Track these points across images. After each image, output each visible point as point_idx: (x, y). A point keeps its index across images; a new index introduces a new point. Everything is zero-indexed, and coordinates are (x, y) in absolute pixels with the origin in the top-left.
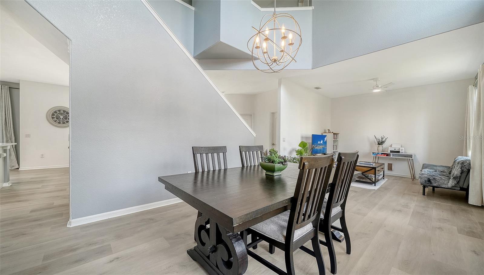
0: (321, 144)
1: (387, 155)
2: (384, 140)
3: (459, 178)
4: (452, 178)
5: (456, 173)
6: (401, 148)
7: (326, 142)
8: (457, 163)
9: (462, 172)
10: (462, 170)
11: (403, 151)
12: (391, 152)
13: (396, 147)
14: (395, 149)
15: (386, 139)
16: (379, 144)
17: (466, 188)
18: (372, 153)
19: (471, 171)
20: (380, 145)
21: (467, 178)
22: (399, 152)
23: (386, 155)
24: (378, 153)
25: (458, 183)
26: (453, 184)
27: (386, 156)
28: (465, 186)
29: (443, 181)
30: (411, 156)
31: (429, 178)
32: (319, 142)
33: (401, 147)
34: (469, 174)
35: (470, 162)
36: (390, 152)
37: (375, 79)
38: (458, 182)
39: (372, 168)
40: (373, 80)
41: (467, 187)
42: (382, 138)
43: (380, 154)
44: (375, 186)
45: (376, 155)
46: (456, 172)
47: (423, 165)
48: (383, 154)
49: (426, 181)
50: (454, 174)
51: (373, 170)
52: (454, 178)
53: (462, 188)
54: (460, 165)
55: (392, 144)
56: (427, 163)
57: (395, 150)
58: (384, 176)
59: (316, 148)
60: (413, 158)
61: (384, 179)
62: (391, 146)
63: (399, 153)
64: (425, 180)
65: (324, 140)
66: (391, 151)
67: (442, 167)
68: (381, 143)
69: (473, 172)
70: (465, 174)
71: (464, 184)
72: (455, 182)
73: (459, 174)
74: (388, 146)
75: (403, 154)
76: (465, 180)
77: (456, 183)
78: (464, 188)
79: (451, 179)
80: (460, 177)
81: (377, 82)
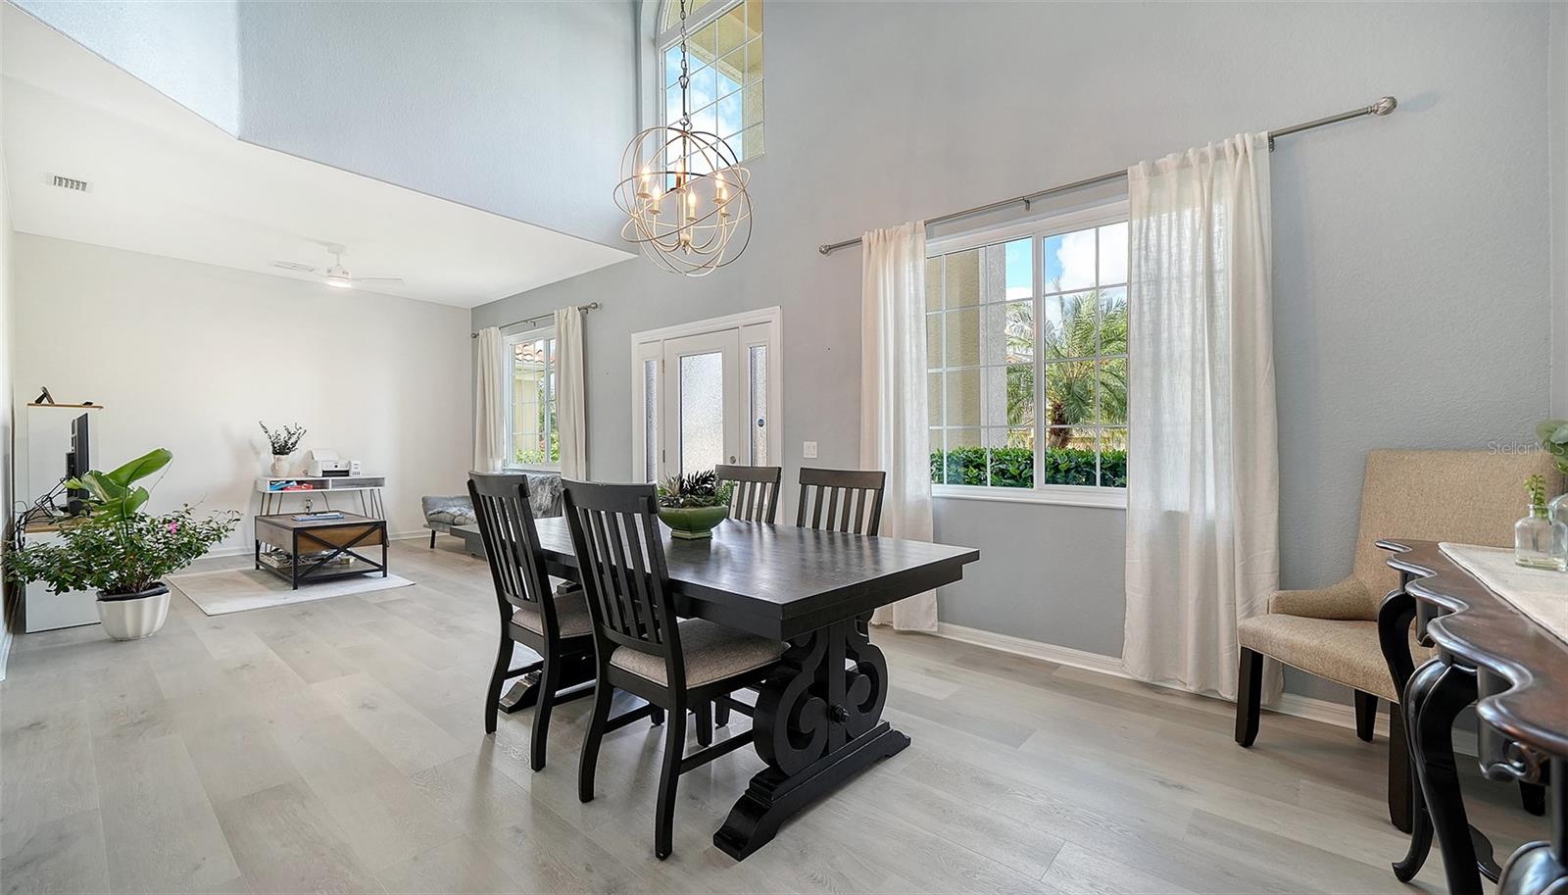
1: (320, 484)
2: (295, 437)
6: (344, 462)
11: (358, 469)
12: (326, 473)
13: (326, 461)
14: (331, 467)
15: (300, 435)
16: (276, 452)
20: (281, 454)
22: (346, 473)
23: (313, 486)
24: (288, 482)
27: (319, 487)
30: (379, 482)
36: (321, 475)
37: (336, 249)
39: (372, 527)
40: (326, 248)
42: (289, 432)
43: (295, 484)
44: (385, 576)
45: (282, 489)
47: (425, 500)
48: (302, 482)
51: (378, 532)
57: (336, 469)
60: (383, 487)
62: (314, 457)
63: (350, 475)
66: (321, 472)
68: (281, 450)
75: (361, 476)
81: (338, 258)
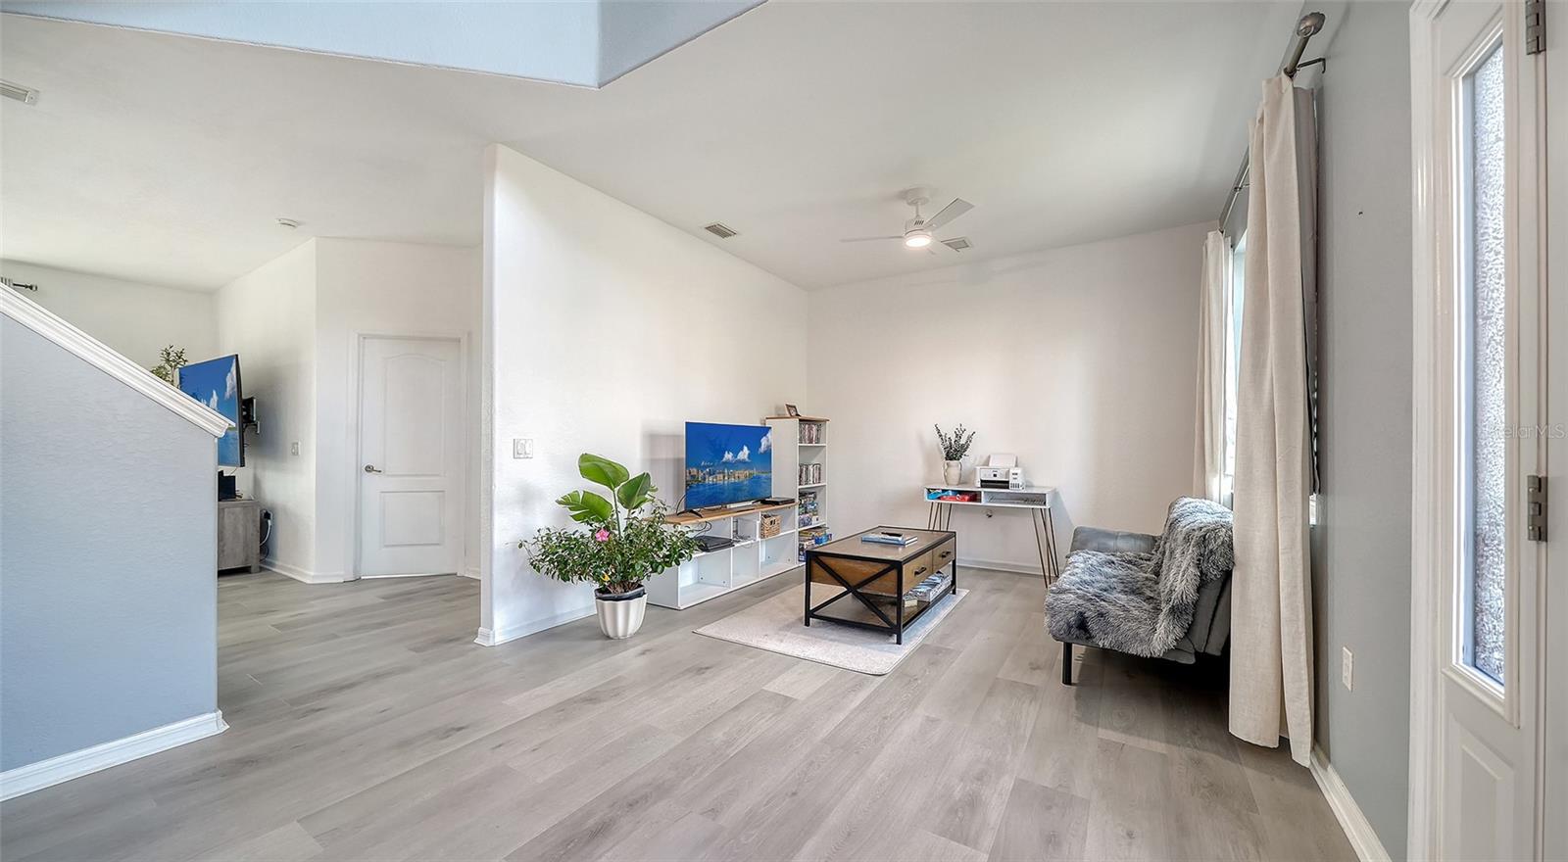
0: (743, 462)
1: (974, 497)
2: (963, 441)
3: (1191, 611)
4: (1165, 608)
5: (1179, 587)
6: (1012, 471)
7: (768, 454)
8: (1180, 538)
9: (1202, 585)
10: (1201, 572)
11: (1017, 480)
12: (985, 483)
13: (999, 468)
14: (995, 476)
15: (970, 438)
16: (949, 457)
17: (1218, 654)
18: (926, 491)
19: (1235, 576)
20: (951, 460)
21: (1220, 608)
22: (1005, 484)
23: (967, 498)
24: (944, 491)
25: (1189, 632)
26: (1171, 642)
27: (970, 500)
28: (1214, 650)
29: (1134, 625)
30: (1040, 499)
31: (1081, 614)
32: (728, 456)
33: (1016, 466)
34: (1227, 588)
35: (1231, 537)
36: (980, 485)
37: (910, 196)
38: (1188, 629)
39: (888, 566)
40: (904, 200)
41: (1222, 652)
42: (957, 435)
43: (951, 493)
44: (899, 642)
45: (939, 498)
46: (1180, 579)
47: (1076, 532)
48: (960, 492)
49: (1070, 627)
50: (1171, 591)
51: (893, 574)
52: (1173, 610)
53: (1205, 654)
54: (1192, 551)
55: (989, 456)
56: (1088, 524)
57: (995, 479)
58: (954, 582)
59: (710, 480)
60: (1047, 506)
61: (954, 593)
62: (987, 463)
63: (1008, 488)
64: (1068, 624)
65: (754, 446)
66: (982, 481)
67: (1133, 540)
68: (954, 452)
69: (1244, 581)
70: (1211, 593)
71: (1212, 639)
72: (1179, 632)
73: (1192, 596)
74: (977, 465)
75: (1021, 490)
76: (1212, 620)
77: (1182, 635)
78: (1212, 657)
79: (1161, 617)
80: (1196, 604)
81: (917, 210)
